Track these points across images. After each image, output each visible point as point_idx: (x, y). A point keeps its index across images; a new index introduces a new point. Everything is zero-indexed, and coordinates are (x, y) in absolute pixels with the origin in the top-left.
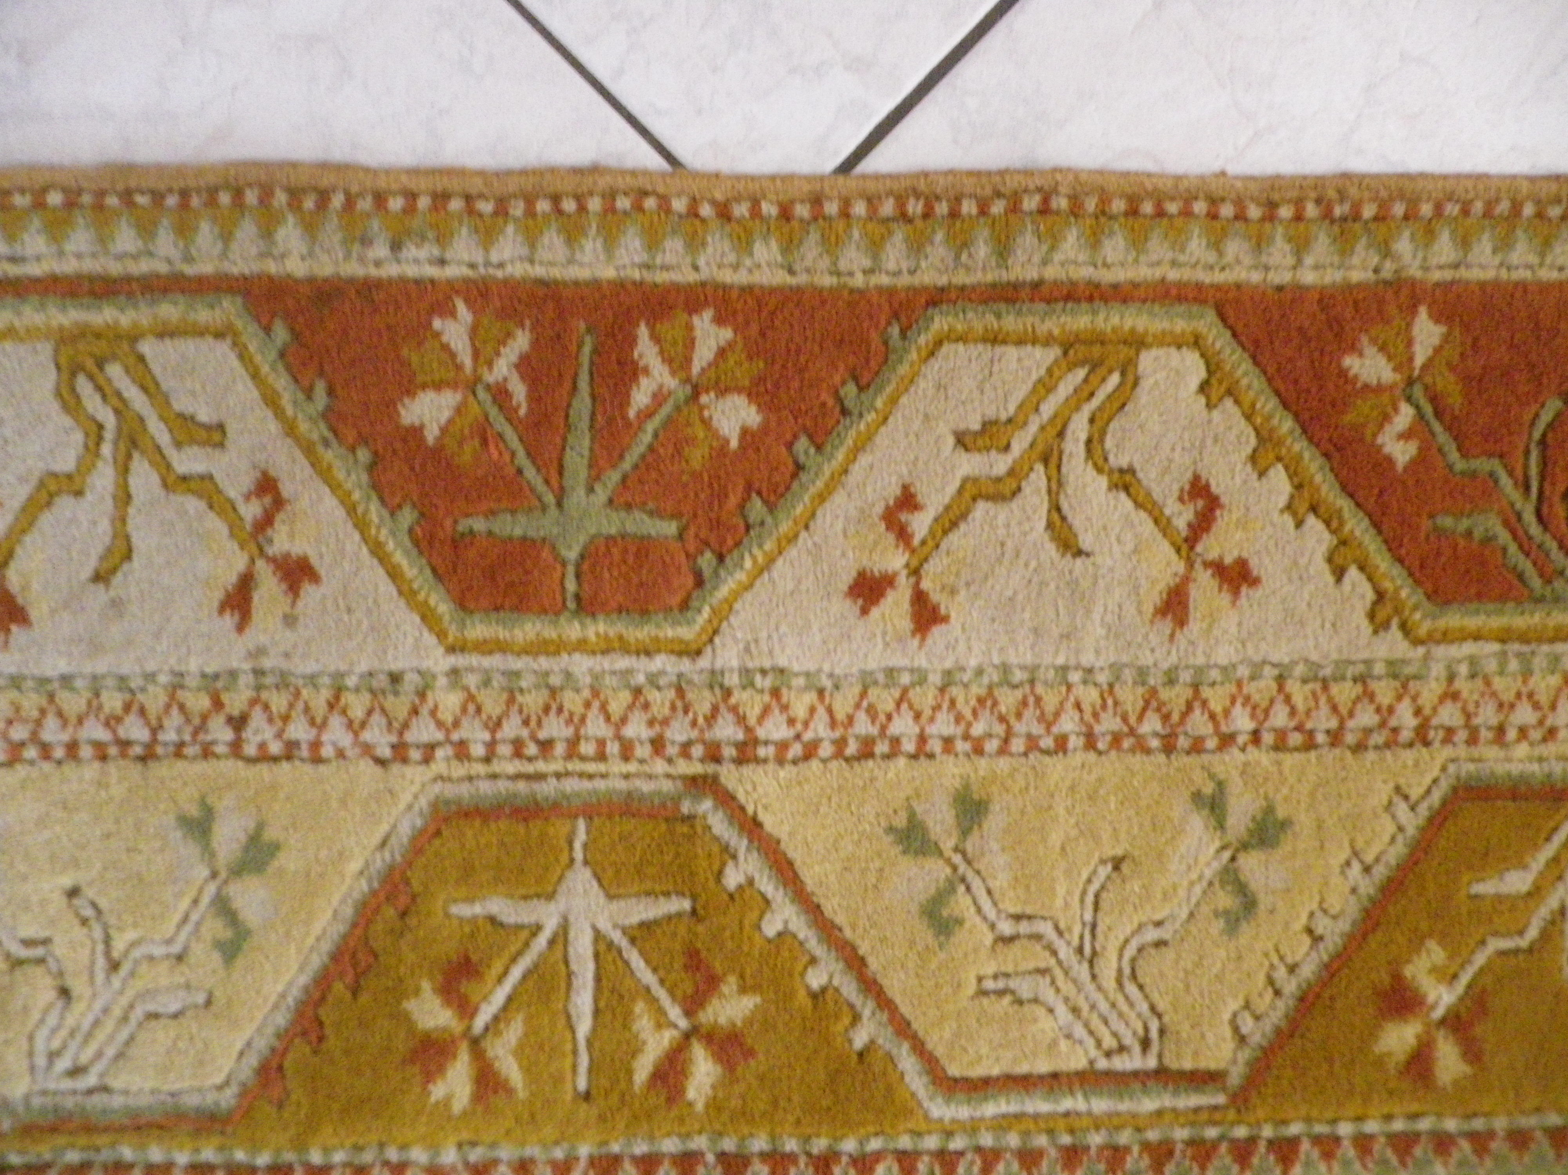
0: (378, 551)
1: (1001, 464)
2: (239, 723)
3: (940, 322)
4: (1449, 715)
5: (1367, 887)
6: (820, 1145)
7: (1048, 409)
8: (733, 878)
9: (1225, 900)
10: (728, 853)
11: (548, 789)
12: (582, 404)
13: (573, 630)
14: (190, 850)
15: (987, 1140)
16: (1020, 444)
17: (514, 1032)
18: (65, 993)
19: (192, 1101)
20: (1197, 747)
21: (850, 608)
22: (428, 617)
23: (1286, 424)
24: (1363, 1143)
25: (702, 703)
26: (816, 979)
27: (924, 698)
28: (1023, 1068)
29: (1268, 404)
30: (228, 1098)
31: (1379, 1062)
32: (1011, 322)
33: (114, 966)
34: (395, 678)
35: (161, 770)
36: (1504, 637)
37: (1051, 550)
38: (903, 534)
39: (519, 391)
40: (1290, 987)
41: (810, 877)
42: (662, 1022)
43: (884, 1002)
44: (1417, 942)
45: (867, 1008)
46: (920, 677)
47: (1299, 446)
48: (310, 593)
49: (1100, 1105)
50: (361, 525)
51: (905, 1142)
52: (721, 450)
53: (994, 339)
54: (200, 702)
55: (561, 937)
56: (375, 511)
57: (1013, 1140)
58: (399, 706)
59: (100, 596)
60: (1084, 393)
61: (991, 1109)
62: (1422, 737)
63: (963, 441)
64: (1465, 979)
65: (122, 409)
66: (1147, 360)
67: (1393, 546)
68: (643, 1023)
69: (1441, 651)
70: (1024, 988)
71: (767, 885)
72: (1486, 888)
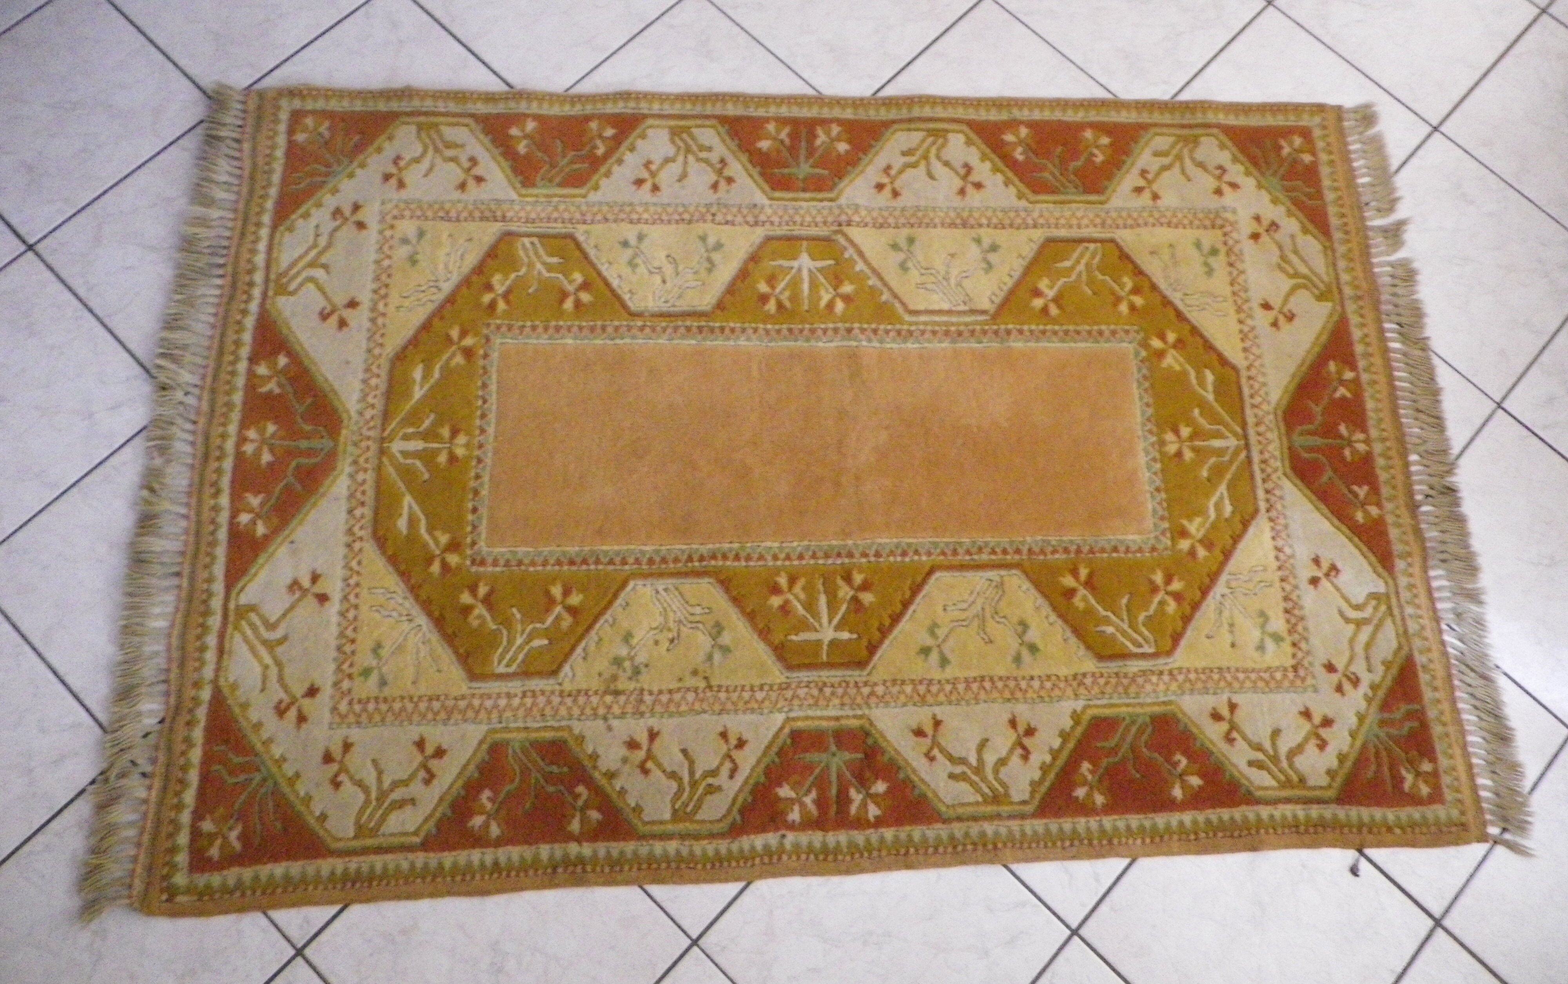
0: (751, 176)
1: (912, 159)
2: (714, 215)
3: (896, 126)
4: (1041, 221)
5: (1025, 263)
6: (873, 326)
7: (926, 145)
8: (847, 255)
9: (984, 266)
10: (845, 249)
11: (795, 233)
12: (803, 144)
13: (802, 195)
14: (700, 244)
15: (922, 327)
16: (919, 153)
17: (787, 294)
18: (664, 282)
19: (699, 309)
20: (972, 227)
21: (874, 191)
22: (764, 192)
23: (988, 151)
24: (1031, 332)
25: (837, 212)
26: (870, 283)
27: (897, 213)
28: (931, 308)
29: (983, 146)
30: (708, 308)
31: (1033, 309)
32: (913, 126)
33: (677, 274)
34: (755, 205)
35: (692, 226)
36: (1055, 203)
37: (927, 179)
38: (888, 175)
39: (787, 141)
40: (1005, 288)
41: (868, 254)
42: (827, 291)
43: (890, 289)
44: (1040, 277)
45: (885, 290)
46: (895, 209)
47: (993, 156)
48: (734, 185)
49: (954, 319)
50: (746, 170)
51: (898, 327)
52: (839, 156)
53: (909, 130)
54: (704, 210)
55: (800, 270)
56: (749, 166)
57: (929, 328)
58: (756, 211)
59: (678, 185)
60: (934, 143)
61: (923, 318)
62: (1035, 226)
63: (904, 154)
64: (1056, 288)
65: (686, 143)
66: (950, 136)
67: (1021, 180)
68: (823, 293)
69: (1038, 206)
70: (929, 286)
71: (856, 257)
72: (1058, 265)
